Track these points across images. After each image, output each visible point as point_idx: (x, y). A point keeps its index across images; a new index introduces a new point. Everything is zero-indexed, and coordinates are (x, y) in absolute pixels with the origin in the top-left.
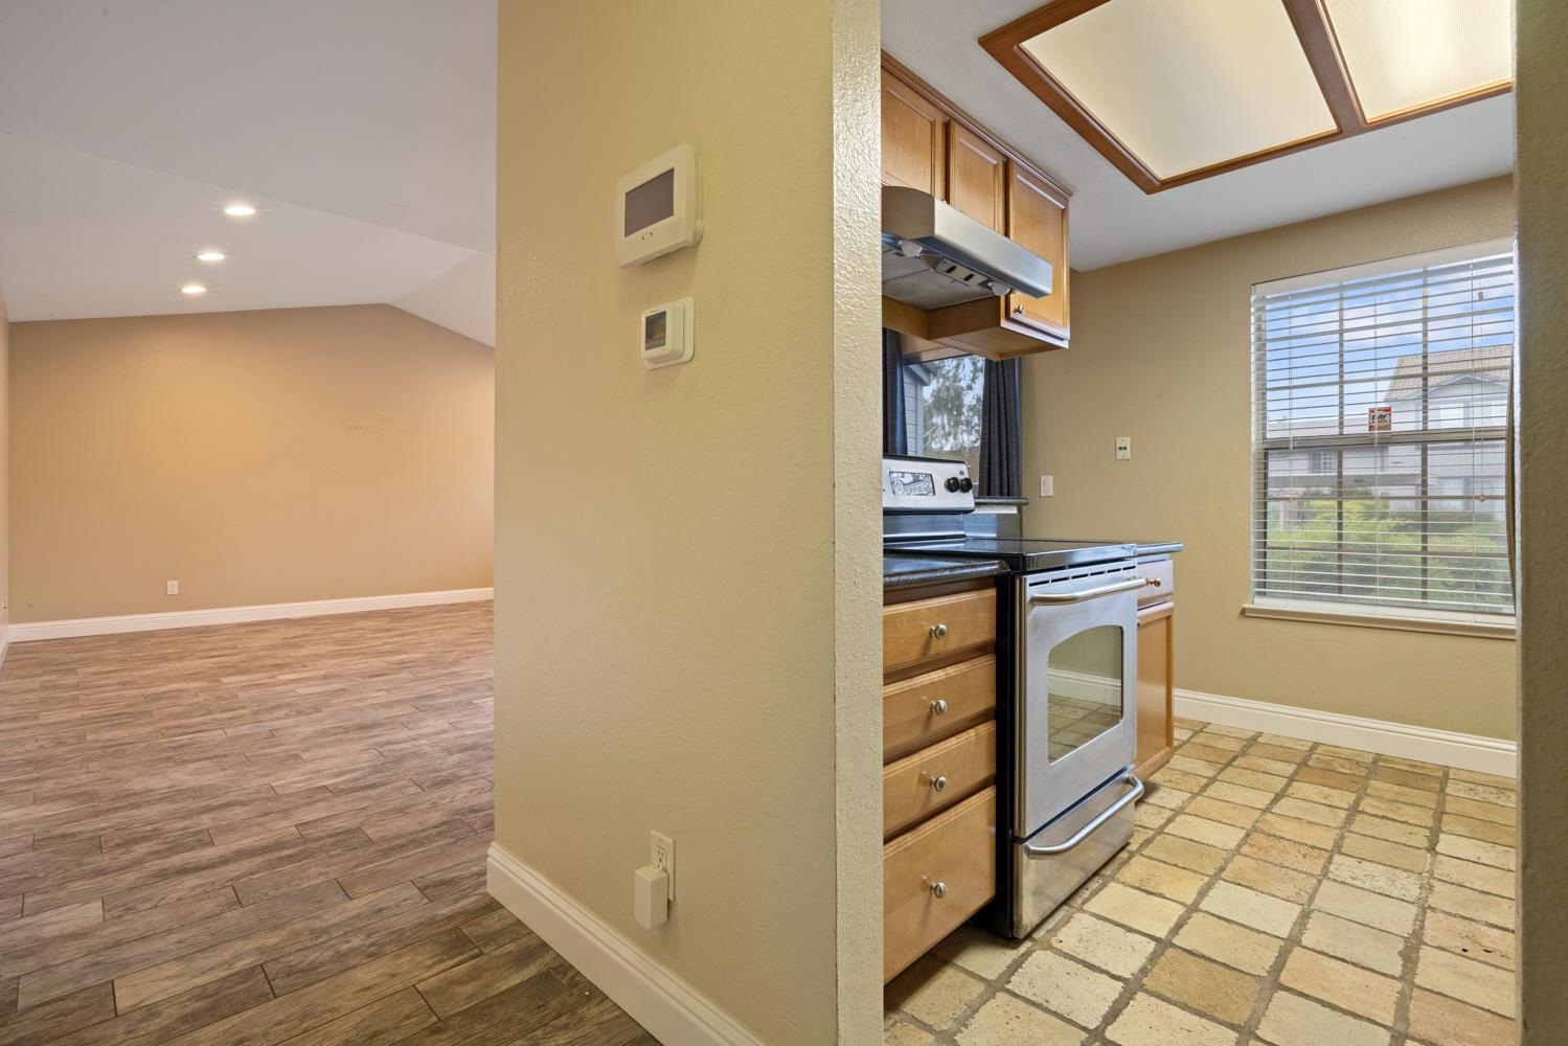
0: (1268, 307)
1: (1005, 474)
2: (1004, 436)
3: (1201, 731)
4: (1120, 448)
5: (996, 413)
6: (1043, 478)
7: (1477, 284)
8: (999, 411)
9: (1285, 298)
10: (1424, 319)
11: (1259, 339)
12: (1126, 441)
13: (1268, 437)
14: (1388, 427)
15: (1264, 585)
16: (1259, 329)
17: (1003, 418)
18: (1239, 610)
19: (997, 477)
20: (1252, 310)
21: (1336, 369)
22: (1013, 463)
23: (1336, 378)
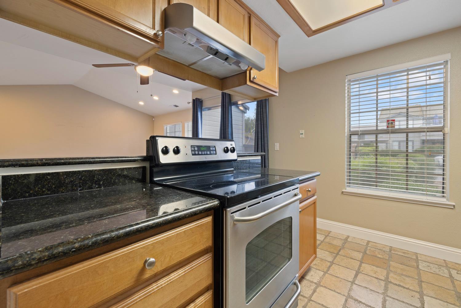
0: (352, 84)
1: (263, 142)
2: (262, 129)
3: (328, 235)
4: (301, 134)
5: (260, 121)
6: (276, 144)
7: (428, 73)
8: (261, 121)
9: (357, 80)
10: (407, 87)
11: (348, 95)
12: (303, 131)
13: (351, 130)
14: (394, 127)
15: (350, 183)
16: (348, 92)
17: (262, 123)
18: (341, 192)
19: (260, 144)
20: (346, 85)
21: (375, 106)
22: (266, 139)
23: (375, 109)
